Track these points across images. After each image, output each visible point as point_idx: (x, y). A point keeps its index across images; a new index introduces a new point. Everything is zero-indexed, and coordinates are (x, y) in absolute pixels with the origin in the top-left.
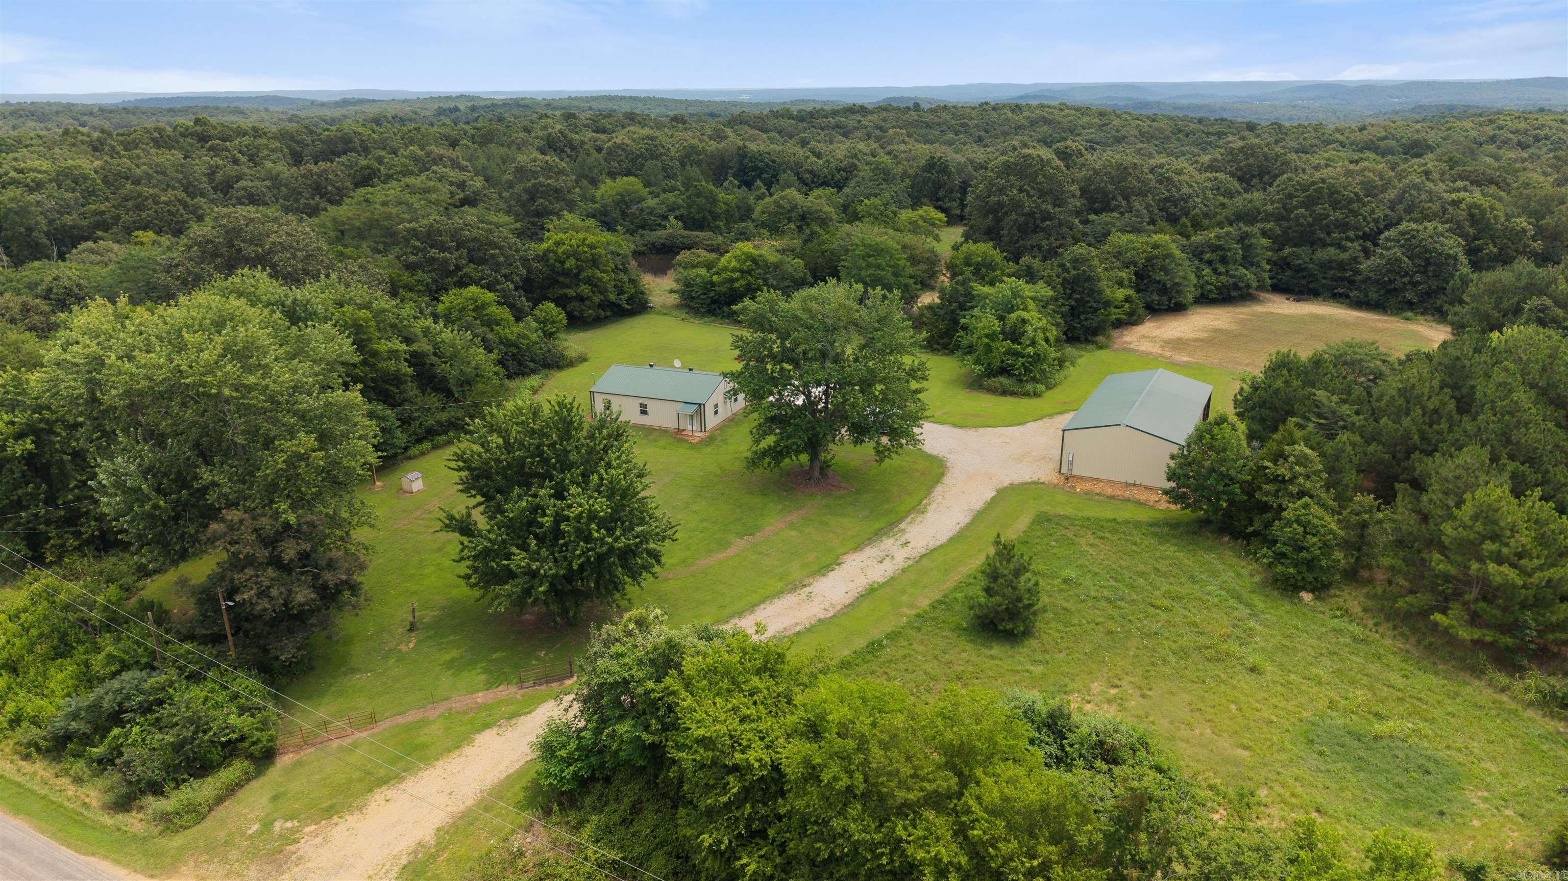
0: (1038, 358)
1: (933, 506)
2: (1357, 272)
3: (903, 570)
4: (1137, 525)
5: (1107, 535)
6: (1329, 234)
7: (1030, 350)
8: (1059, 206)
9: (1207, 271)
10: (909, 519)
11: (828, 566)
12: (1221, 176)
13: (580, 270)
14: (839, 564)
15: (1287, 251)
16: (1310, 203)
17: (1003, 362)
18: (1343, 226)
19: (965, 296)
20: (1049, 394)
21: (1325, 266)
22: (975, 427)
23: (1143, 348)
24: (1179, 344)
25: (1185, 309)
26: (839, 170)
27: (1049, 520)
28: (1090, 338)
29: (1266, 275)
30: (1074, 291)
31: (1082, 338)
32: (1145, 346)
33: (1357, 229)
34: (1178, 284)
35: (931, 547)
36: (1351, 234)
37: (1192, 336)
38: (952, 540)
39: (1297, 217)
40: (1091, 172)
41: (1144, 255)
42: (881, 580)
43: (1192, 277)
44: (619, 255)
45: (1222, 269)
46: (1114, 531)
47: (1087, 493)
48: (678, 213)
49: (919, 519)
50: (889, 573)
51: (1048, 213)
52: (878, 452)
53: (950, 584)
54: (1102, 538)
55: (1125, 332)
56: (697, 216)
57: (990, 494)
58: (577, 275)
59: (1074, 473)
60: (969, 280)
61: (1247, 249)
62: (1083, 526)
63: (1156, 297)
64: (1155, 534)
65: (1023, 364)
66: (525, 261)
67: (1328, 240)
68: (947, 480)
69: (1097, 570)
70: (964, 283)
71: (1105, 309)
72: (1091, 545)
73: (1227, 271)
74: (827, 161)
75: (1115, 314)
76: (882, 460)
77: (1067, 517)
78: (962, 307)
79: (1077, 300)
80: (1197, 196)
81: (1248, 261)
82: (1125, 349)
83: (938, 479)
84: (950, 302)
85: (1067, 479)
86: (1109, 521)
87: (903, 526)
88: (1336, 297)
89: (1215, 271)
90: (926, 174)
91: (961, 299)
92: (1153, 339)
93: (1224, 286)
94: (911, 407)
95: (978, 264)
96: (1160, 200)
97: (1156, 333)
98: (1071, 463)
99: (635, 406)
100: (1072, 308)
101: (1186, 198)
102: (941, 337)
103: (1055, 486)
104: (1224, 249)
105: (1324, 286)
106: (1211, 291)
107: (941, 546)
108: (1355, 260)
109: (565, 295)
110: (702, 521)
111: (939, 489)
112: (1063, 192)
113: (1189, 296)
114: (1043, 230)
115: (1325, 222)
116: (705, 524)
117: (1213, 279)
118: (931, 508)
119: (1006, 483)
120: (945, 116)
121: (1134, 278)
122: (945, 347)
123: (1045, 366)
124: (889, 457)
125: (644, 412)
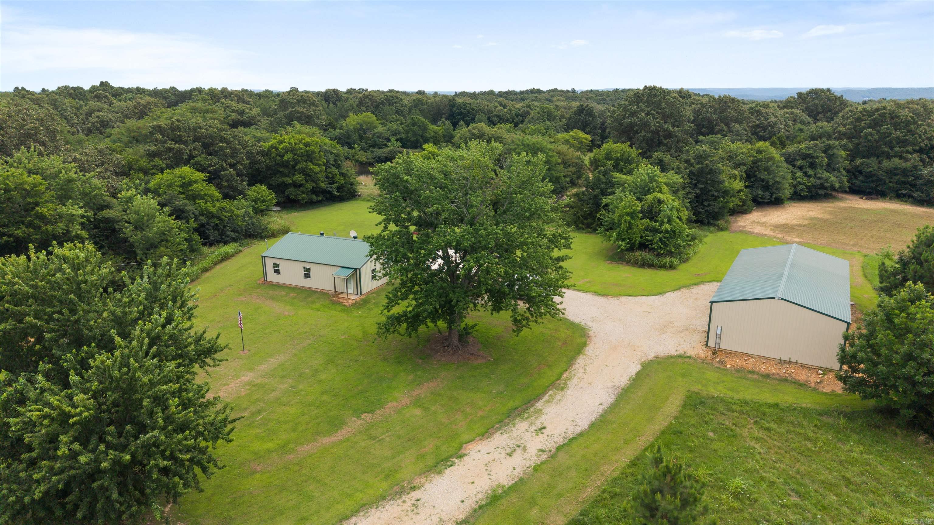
0: (674, 234)
1: (575, 381)
2: (918, 177)
3: (536, 468)
4: (805, 413)
5: (773, 426)
6: (892, 149)
7: (667, 227)
8: (678, 127)
9: (799, 174)
10: (546, 397)
11: (446, 459)
12: (795, 111)
13: (297, 163)
14: (461, 457)
15: (858, 161)
16: (875, 125)
17: (641, 237)
18: (903, 142)
19: (606, 183)
20: (683, 266)
21: (891, 172)
22: (618, 295)
23: (756, 231)
24: (786, 228)
25: (782, 203)
26: (517, 116)
27: (702, 403)
28: (711, 221)
29: (845, 179)
30: (698, 182)
31: (706, 221)
32: (758, 229)
33: (914, 144)
34: (778, 183)
35: (570, 435)
36: (910, 148)
37: (795, 222)
38: (594, 426)
39: (866, 135)
40: (699, 106)
41: (752, 159)
42: (507, 482)
43: (789, 176)
44: (331, 153)
45: (811, 172)
46: (780, 421)
47: (739, 370)
48: (398, 137)
49: (558, 397)
50: (518, 472)
51: (669, 131)
52: (516, 321)
53: (591, 492)
54: (769, 429)
55: (738, 219)
56: (413, 139)
57: (635, 368)
58: (294, 166)
59: (723, 346)
60: (610, 170)
61: (831, 157)
62: (742, 413)
63: (760, 192)
64: (830, 427)
65: (660, 239)
66: (250, 155)
67: (892, 153)
68: (589, 350)
69: (773, 478)
70: (605, 174)
71: (724, 198)
72: (757, 439)
73: (815, 174)
74: (510, 110)
75: (734, 202)
76: (519, 330)
77: (722, 400)
78: (604, 193)
79: (701, 189)
80: (781, 124)
81: (830, 168)
82: (741, 231)
83: (580, 349)
84: (593, 189)
85: (715, 353)
86: (770, 406)
87: (539, 405)
88: (900, 197)
89: (805, 174)
90: (577, 117)
91: (603, 186)
92: (763, 224)
93: (813, 186)
94: (553, 275)
95: (617, 159)
96: (752, 127)
97: (764, 219)
98: (719, 337)
99: (299, 269)
100: (697, 196)
101: (772, 125)
102: (586, 218)
103: (703, 361)
104: (813, 157)
105: (890, 188)
106: (802, 190)
107: (581, 434)
108: (915, 167)
109: (284, 182)
110: (323, 393)
111: (580, 361)
112: (681, 116)
113: (788, 192)
114: (666, 145)
115: (888, 139)
116: (325, 397)
117: (805, 180)
118: (571, 384)
119: (651, 356)
120: (590, 95)
121: (744, 174)
122: (588, 226)
123: (679, 241)
124: (527, 326)
125: (308, 276)
